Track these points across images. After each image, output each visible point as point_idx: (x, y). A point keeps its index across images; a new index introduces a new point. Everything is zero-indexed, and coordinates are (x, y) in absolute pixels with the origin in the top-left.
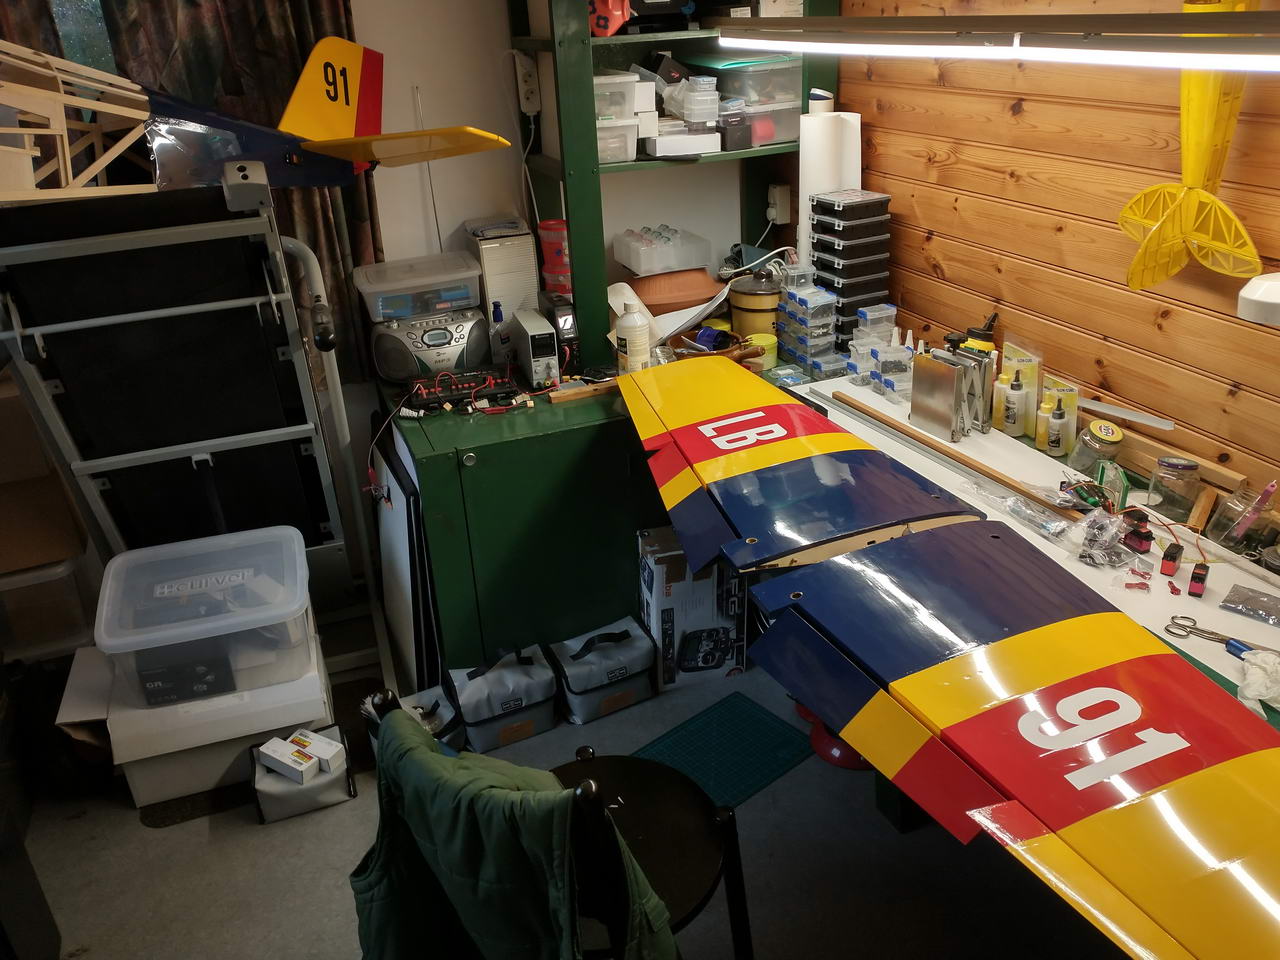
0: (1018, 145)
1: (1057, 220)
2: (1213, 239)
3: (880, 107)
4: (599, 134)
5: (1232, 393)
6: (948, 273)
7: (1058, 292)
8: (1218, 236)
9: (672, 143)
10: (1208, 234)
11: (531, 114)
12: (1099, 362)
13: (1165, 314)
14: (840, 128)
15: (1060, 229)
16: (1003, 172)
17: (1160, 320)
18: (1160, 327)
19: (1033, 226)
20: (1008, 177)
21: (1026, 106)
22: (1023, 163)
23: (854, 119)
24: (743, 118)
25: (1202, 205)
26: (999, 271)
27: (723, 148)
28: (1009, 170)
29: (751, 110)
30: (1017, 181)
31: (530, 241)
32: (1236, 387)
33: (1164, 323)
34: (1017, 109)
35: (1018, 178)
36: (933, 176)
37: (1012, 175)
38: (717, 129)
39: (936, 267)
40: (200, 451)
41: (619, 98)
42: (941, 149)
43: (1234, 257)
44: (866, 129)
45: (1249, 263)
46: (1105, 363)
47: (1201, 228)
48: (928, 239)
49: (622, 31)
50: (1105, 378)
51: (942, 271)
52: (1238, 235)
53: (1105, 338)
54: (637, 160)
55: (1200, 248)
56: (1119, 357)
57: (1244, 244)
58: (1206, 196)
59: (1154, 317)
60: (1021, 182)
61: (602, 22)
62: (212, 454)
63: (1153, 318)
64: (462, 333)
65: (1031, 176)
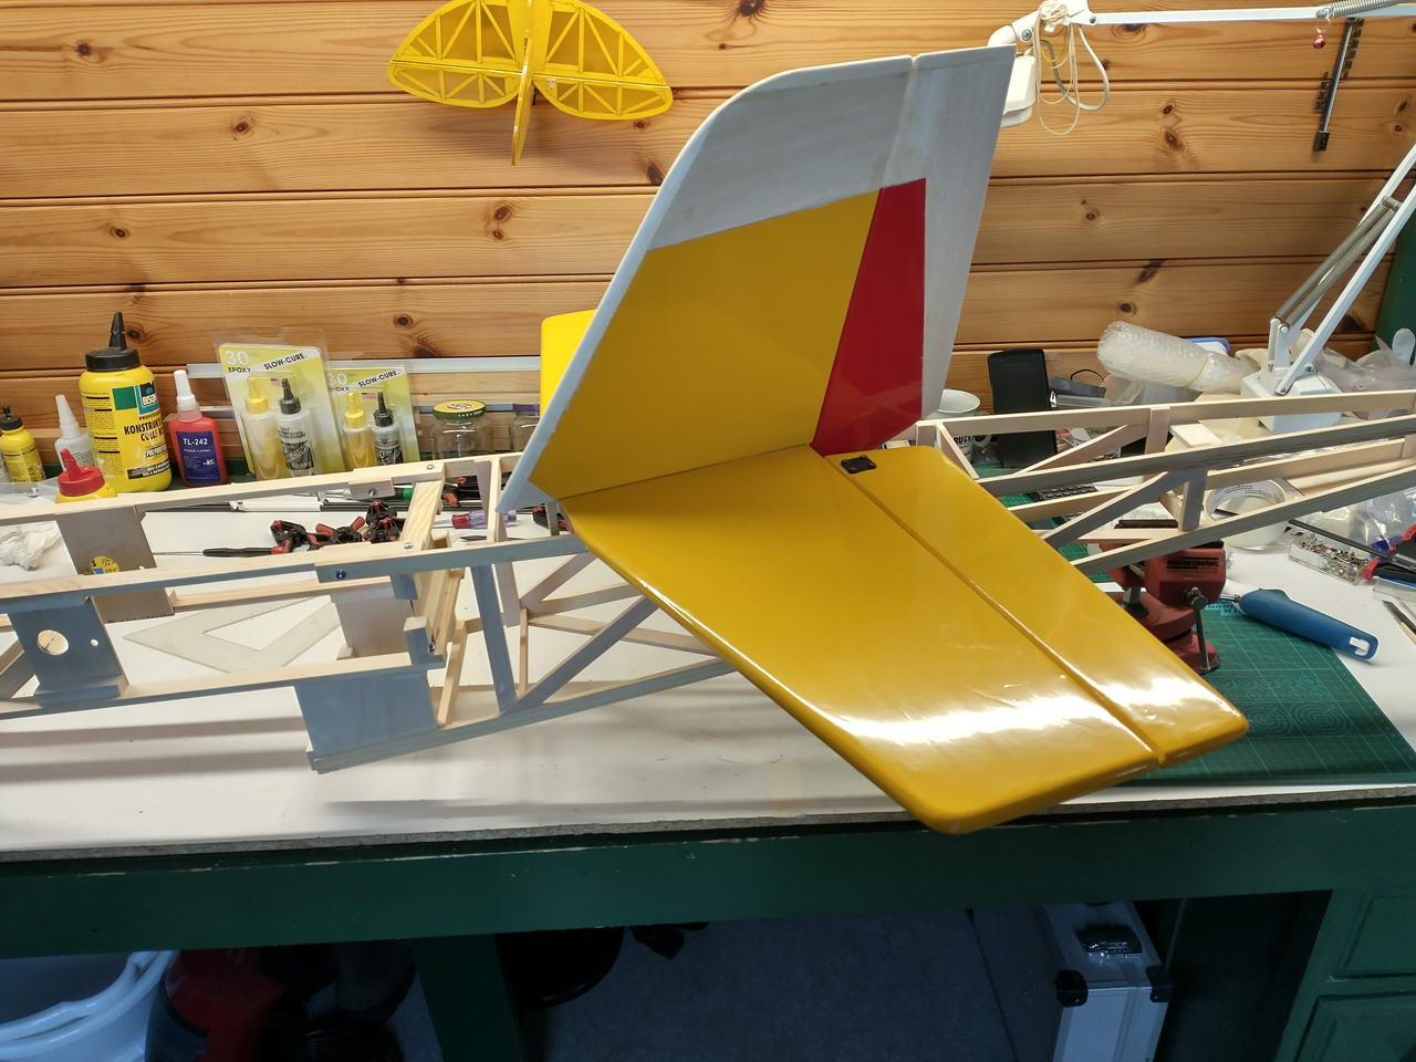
1: (235, 114)
2: (586, 69)
7: (275, 234)
10: (577, 64)
12: (403, 321)
13: (502, 213)
15: (242, 128)
16: (58, 48)
17: (494, 225)
18: (498, 235)
19: (177, 135)
20: (74, 56)
26: (121, 233)
28: (72, 41)
30: (103, 59)
33: (504, 227)
35: (104, 53)
37: (84, 49)
43: (624, 90)
45: (652, 94)
46: (415, 317)
47: (563, 55)
50: (422, 342)
53: (401, 281)
55: (562, 88)
56: (425, 304)
57: (643, 66)
59: (485, 223)
60: (113, 59)
63: (481, 226)
65: (134, 44)
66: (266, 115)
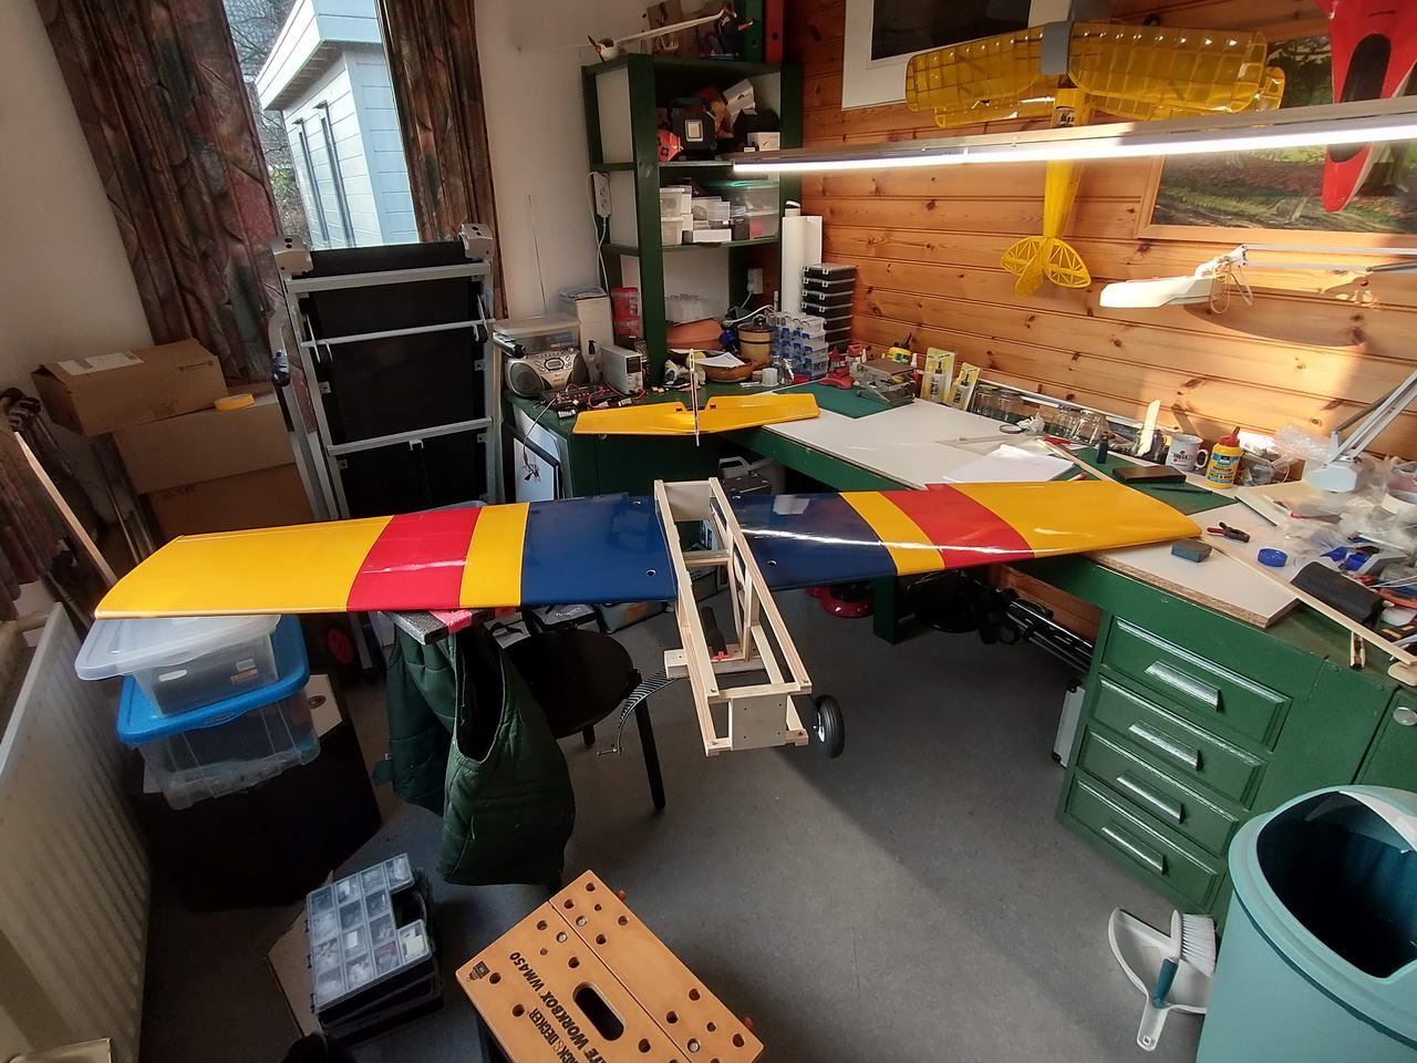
0: (931, 229)
1: (961, 271)
2: (1061, 267)
3: (832, 212)
4: (662, 227)
5: (1074, 359)
6: (883, 312)
7: (959, 314)
8: (1064, 265)
9: (702, 236)
10: (1058, 264)
11: (605, 217)
12: (990, 353)
13: (1032, 318)
14: (807, 225)
15: (962, 276)
16: (922, 245)
17: (1027, 323)
18: (1029, 327)
19: (943, 276)
20: (925, 248)
21: (936, 203)
22: (936, 239)
23: (817, 221)
24: (746, 219)
25: (1055, 248)
26: (920, 306)
27: (733, 239)
28: (926, 243)
29: (750, 214)
30: (931, 250)
31: (608, 300)
32: (1077, 355)
33: (1030, 323)
34: (931, 206)
35: (933, 248)
36: (873, 251)
37: (928, 246)
38: (729, 226)
39: (875, 309)
40: (414, 437)
41: (672, 203)
42: (878, 236)
43: (1074, 276)
44: (824, 224)
45: (1083, 278)
46: (993, 352)
47: (1054, 261)
48: (870, 292)
49: (675, 159)
50: (993, 362)
51: (880, 312)
52: (1077, 263)
53: (993, 338)
54: (682, 244)
55: (1053, 273)
56: (1000, 348)
58: (1058, 242)
60: (935, 250)
61: (665, 152)
62: (423, 440)
63: (1023, 322)
64: (569, 361)
65: (941, 246)
66: (969, 273)
